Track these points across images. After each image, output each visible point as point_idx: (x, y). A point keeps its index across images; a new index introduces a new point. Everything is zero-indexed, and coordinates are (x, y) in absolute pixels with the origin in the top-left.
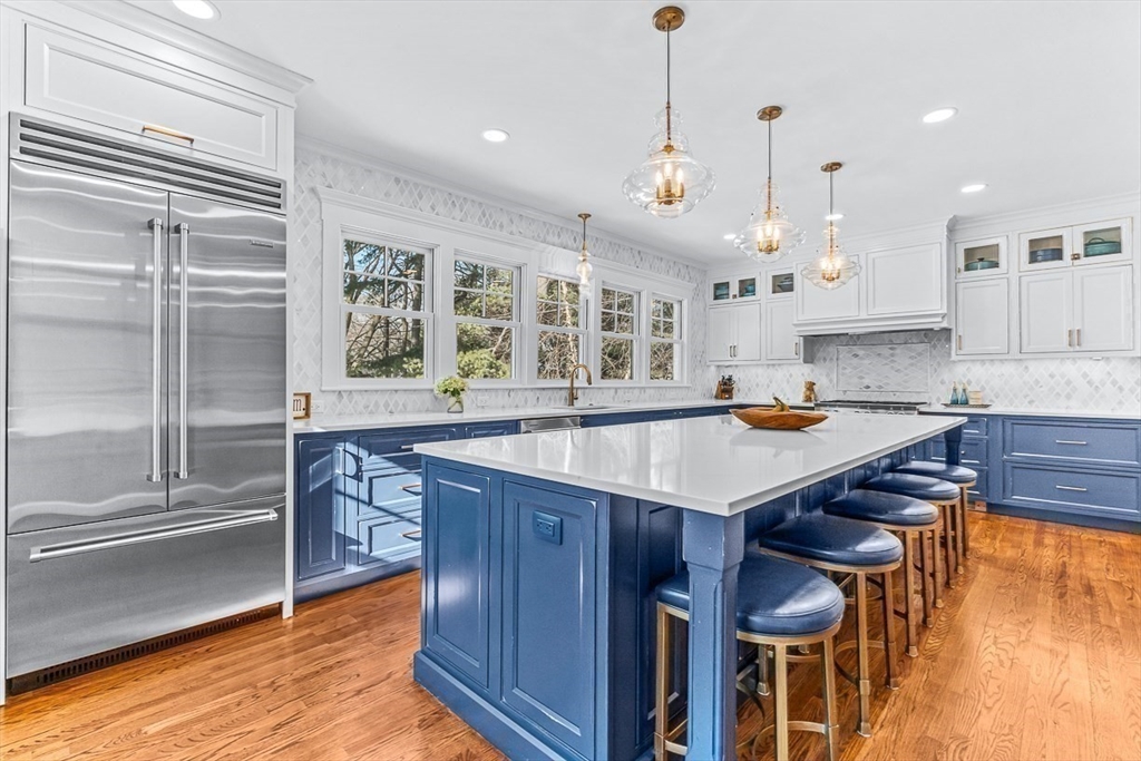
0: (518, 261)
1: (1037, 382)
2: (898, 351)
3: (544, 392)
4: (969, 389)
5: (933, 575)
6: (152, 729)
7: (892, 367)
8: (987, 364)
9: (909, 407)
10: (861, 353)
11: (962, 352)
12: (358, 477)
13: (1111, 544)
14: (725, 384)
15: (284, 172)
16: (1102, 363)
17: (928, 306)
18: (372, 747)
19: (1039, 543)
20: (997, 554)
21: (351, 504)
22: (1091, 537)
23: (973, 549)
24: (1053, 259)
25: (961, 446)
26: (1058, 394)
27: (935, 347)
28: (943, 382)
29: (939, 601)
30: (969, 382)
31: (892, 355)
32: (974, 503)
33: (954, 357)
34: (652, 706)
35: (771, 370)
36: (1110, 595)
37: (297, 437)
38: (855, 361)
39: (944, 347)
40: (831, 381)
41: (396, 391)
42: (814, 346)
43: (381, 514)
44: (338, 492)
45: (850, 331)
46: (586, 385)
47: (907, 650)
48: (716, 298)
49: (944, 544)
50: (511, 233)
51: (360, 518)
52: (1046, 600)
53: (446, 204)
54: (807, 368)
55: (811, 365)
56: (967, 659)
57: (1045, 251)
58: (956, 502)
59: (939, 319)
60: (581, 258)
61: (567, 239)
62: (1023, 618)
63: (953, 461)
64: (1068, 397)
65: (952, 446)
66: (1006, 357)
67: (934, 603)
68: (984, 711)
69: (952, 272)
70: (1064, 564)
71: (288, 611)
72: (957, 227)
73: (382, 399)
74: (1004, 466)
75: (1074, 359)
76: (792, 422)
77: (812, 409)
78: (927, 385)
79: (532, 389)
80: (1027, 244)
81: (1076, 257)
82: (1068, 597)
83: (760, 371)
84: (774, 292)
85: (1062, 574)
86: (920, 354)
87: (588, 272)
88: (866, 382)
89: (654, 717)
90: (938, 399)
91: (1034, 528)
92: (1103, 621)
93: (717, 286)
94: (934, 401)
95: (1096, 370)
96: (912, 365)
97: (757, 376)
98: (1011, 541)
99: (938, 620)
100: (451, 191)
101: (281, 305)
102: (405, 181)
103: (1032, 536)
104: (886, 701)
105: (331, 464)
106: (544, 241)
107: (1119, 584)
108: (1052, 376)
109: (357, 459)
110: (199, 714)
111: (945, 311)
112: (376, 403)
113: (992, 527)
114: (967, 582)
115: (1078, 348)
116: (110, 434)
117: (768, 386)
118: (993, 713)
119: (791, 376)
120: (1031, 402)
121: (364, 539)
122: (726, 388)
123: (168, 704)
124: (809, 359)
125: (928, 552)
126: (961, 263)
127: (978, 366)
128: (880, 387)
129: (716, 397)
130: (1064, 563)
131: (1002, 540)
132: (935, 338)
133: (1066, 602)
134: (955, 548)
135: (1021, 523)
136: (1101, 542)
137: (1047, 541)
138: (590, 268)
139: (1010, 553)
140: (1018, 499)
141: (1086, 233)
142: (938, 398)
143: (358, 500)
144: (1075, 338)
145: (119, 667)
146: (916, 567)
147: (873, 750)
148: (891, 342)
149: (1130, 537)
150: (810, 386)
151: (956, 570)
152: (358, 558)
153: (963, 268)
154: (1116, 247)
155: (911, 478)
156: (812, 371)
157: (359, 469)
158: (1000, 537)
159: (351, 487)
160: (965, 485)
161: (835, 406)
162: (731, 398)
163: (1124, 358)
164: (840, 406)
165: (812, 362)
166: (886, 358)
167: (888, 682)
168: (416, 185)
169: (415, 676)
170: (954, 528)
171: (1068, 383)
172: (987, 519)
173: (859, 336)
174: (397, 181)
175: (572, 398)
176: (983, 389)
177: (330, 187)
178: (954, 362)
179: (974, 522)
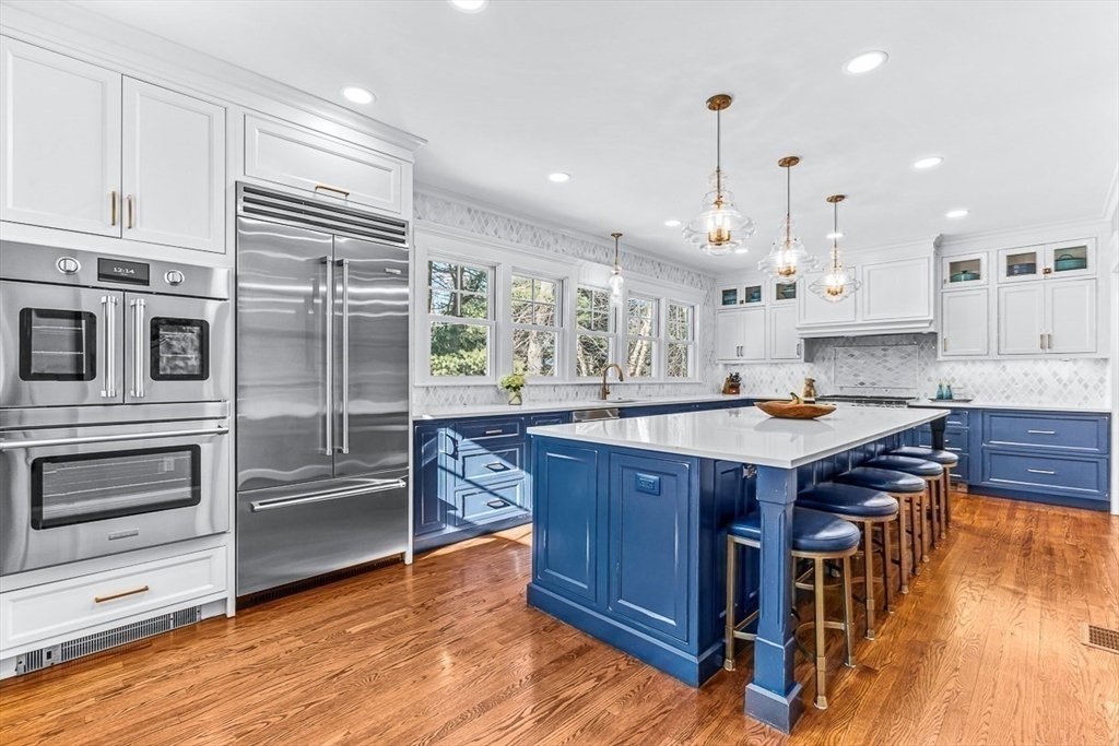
0: (561, 276)
1: (1013, 380)
2: (890, 352)
3: (582, 388)
4: (953, 386)
5: (920, 536)
6: (354, 630)
7: (884, 366)
8: (969, 364)
9: (900, 402)
10: (856, 353)
11: (946, 353)
12: (455, 456)
13: (1073, 518)
14: (733, 380)
15: (406, 214)
16: (1070, 363)
17: (916, 312)
18: (517, 641)
19: (1011, 517)
20: (975, 524)
21: (450, 478)
22: (1057, 512)
23: (954, 521)
24: (1028, 273)
25: (945, 435)
26: (1031, 390)
27: (922, 348)
28: (929, 380)
29: (925, 557)
30: (953, 380)
31: (885, 355)
32: (956, 485)
33: (940, 358)
34: (724, 607)
35: (774, 369)
36: (1066, 555)
37: (415, 423)
38: (851, 360)
39: (930, 348)
40: (829, 378)
41: (469, 386)
42: (814, 347)
43: (469, 486)
44: (442, 468)
45: (845, 335)
46: (619, 381)
47: (900, 589)
48: (724, 303)
49: (930, 517)
50: (556, 251)
51: (456, 489)
52: (1013, 559)
53: (506, 229)
54: (807, 367)
55: (811, 364)
56: (947, 595)
57: (1021, 265)
58: (940, 477)
59: (927, 325)
60: (614, 272)
61: (600, 254)
62: (993, 569)
63: (938, 446)
64: (1041, 393)
65: (937, 433)
66: (986, 358)
67: (921, 558)
68: (959, 626)
69: (939, 284)
70: (1031, 533)
71: (409, 559)
72: (944, 243)
73: (458, 393)
74: (983, 452)
75: (1046, 360)
76: (808, 412)
77: (813, 402)
78: (915, 381)
79: (572, 385)
80: (1005, 259)
81: (1047, 271)
82: (1031, 556)
83: (764, 369)
84: (778, 298)
85: (1028, 540)
86: (909, 355)
87: (619, 284)
88: (861, 379)
89: (725, 616)
90: (926, 395)
91: (1008, 505)
92: (1057, 572)
93: (725, 293)
94: (922, 396)
95: (1065, 370)
96: (902, 364)
97: (761, 373)
98: (986, 514)
99: (925, 570)
100: (510, 217)
101: (406, 314)
102: (475, 211)
103: (1006, 512)
104: (884, 620)
105: (435, 445)
106: (582, 257)
107: (1076, 547)
108: (1026, 375)
109: (455, 442)
110: (381, 622)
111: (931, 317)
112: (454, 397)
113: (971, 505)
114: (948, 545)
115: (1048, 350)
116: (297, 419)
117: (771, 382)
118: (965, 628)
119: (792, 373)
120: (1008, 397)
121: (459, 506)
122: (733, 384)
123: (353, 617)
124: (810, 358)
125: (916, 522)
126: (947, 275)
127: (961, 366)
128: (874, 384)
129: (724, 392)
130: (1031, 531)
131: (981, 515)
132: (922, 341)
133: (1029, 559)
134: (939, 519)
135: (996, 502)
136: (1064, 516)
137: (1018, 515)
138: (622, 280)
139: (986, 524)
140: (995, 481)
141: (1056, 251)
142: (925, 392)
143: (454, 474)
144: (1046, 342)
145: (303, 594)
146: (907, 531)
147: (876, 647)
148: (883, 344)
149: (1090, 512)
150: (811, 383)
151: (940, 536)
152: (455, 521)
153: (948, 279)
154: (1082, 263)
155: (902, 459)
156: (812, 369)
157: (456, 449)
158: (978, 512)
159: (450, 464)
160: (947, 466)
161: (833, 400)
162: (738, 392)
163: (1089, 359)
164: (838, 400)
165: (812, 361)
166: (879, 358)
167: (886, 608)
168: (483, 213)
169: (528, 602)
170: (938, 502)
171: (1040, 381)
172: (968, 498)
173: (854, 338)
174: (469, 210)
175: (605, 393)
176: (965, 386)
177: (419, 218)
178: (940, 362)
179: (956, 501)
